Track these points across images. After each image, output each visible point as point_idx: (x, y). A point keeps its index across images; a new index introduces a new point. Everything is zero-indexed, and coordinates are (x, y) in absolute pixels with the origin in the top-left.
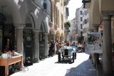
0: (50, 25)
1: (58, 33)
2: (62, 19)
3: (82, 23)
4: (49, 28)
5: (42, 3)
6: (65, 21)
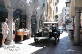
0: (46, 16)
4: (45, 18)
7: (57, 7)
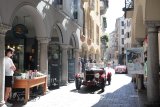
0: (82, 38)
2: (98, 32)
4: (80, 43)
5: (72, 12)
7: (104, 19)
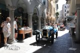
1: (51, 18)
3: (66, 13)
6: (56, 12)
